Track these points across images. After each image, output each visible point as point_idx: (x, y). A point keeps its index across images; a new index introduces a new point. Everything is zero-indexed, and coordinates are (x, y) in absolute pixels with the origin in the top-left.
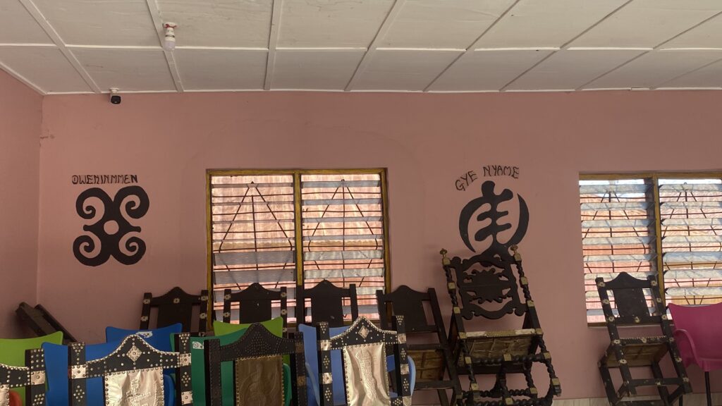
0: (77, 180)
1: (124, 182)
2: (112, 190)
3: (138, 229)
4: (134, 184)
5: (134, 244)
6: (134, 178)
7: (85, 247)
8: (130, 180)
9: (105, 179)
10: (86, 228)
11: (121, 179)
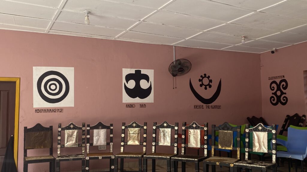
0: (270, 79)
1: (281, 78)
2: (278, 81)
3: (285, 93)
4: (284, 78)
5: (285, 98)
6: (284, 76)
7: (273, 100)
8: (282, 77)
9: (276, 77)
10: (273, 94)
11: (280, 77)
